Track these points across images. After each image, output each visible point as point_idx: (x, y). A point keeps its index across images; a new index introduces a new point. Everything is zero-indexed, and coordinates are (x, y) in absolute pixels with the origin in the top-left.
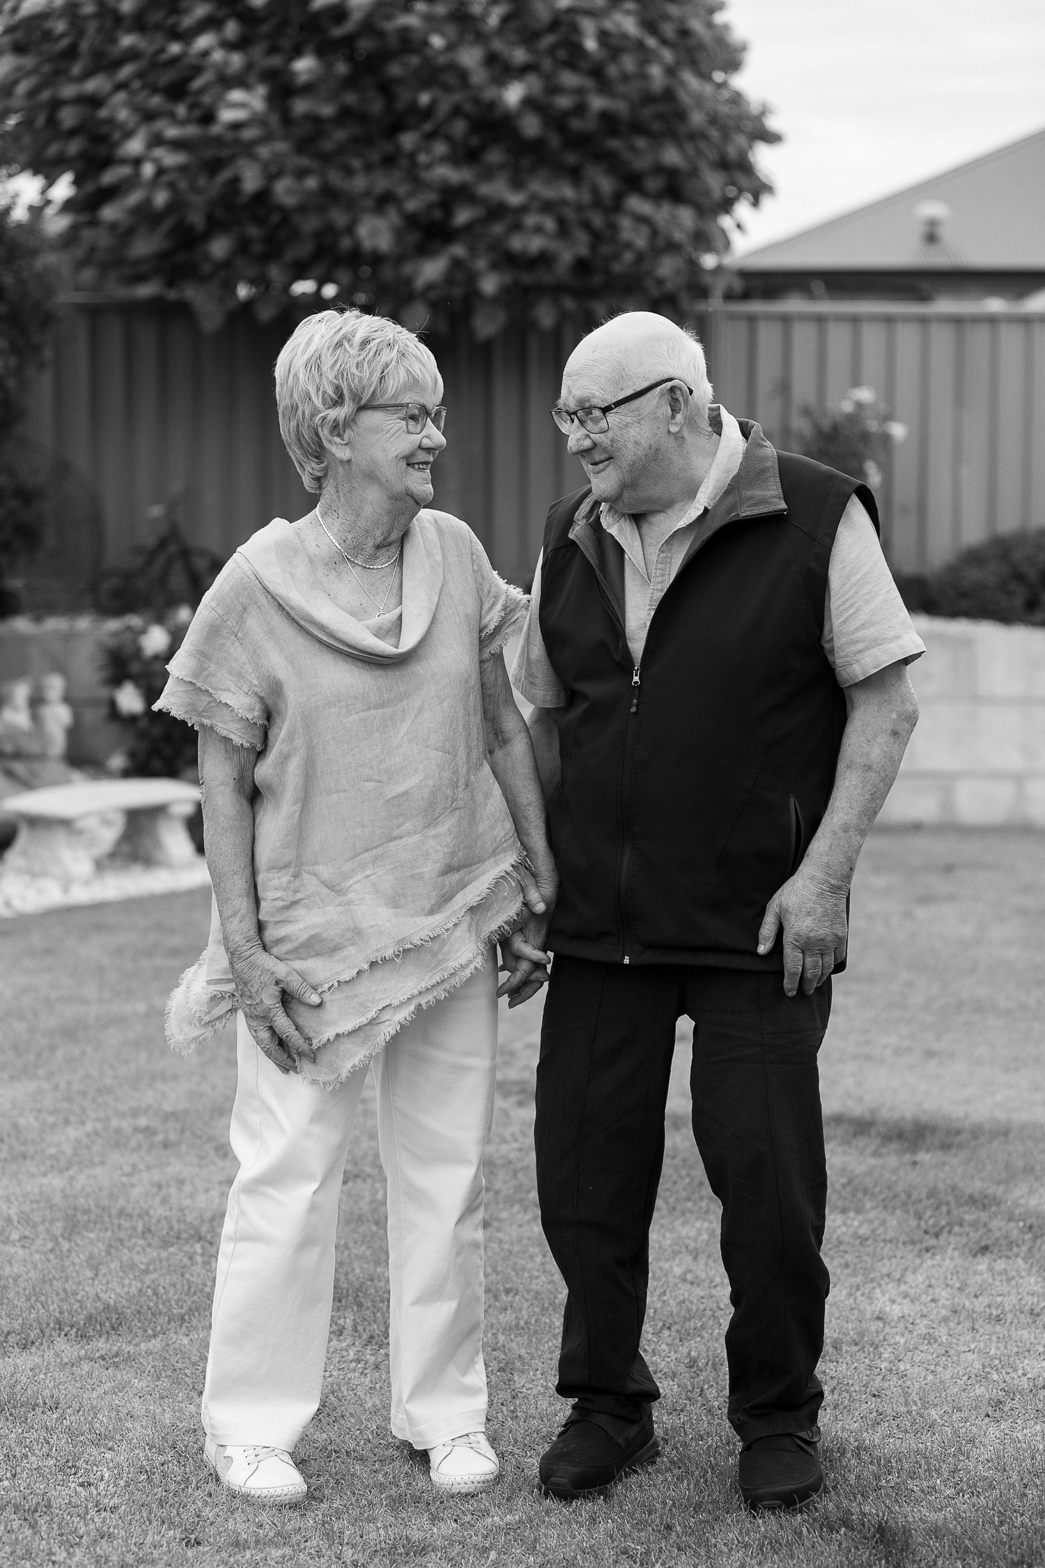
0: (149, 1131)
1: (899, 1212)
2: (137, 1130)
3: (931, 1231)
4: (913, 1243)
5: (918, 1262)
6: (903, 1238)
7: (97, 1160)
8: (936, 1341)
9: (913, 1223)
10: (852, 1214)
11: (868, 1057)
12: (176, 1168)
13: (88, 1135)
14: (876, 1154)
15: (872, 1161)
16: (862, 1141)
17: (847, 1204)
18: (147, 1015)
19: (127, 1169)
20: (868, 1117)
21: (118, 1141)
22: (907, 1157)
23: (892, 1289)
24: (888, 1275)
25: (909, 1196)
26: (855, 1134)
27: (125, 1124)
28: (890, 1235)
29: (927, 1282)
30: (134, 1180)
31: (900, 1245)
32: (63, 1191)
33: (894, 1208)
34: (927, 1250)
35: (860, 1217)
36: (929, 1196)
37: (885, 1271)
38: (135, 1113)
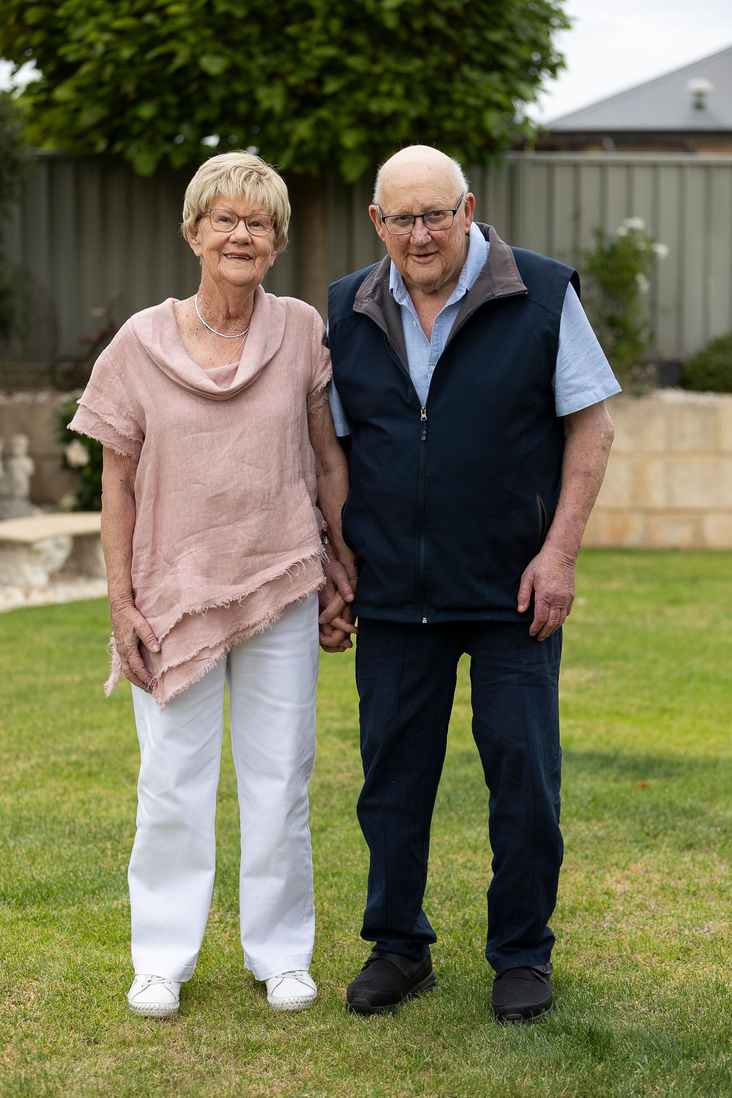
0: (78, 764)
1: (628, 820)
2: (69, 763)
3: (651, 834)
4: (637, 842)
5: (639, 855)
6: (630, 838)
7: (38, 784)
8: (646, 908)
9: (638, 827)
10: (594, 822)
11: (618, 713)
12: (96, 790)
13: (32, 767)
14: (616, 780)
15: (612, 785)
16: (605, 772)
17: (590, 815)
18: (81, 683)
19: (60, 791)
20: (612, 754)
21: (54, 771)
22: (639, 782)
23: (618, 874)
24: (617, 864)
25: (637, 808)
26: (602, 766)
27: (61, 760)
28: (621, 836)
29: (645, 869)
30: (65, 798)
31: (628, 844)
32: (12, 805)
33: (625, 818)
34: (647, 847)
35: (600, 824)
36: (652, 809)
37: (614, 861)
38: (68, 752)
